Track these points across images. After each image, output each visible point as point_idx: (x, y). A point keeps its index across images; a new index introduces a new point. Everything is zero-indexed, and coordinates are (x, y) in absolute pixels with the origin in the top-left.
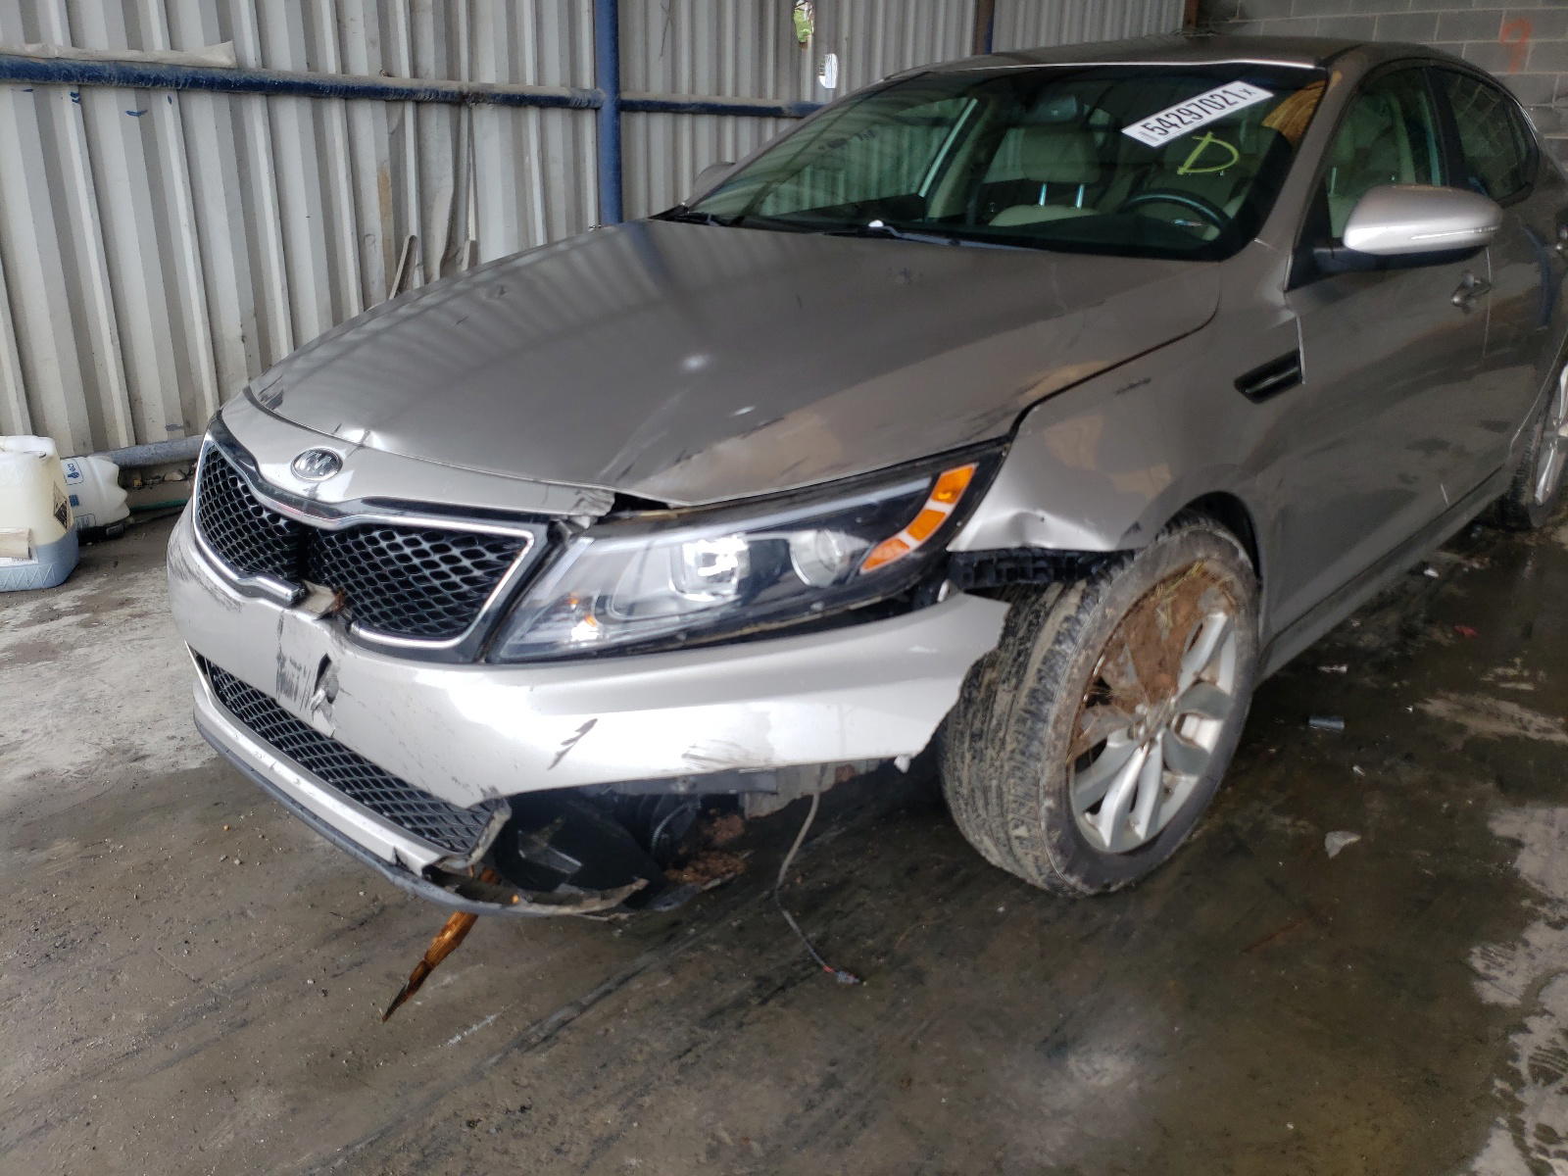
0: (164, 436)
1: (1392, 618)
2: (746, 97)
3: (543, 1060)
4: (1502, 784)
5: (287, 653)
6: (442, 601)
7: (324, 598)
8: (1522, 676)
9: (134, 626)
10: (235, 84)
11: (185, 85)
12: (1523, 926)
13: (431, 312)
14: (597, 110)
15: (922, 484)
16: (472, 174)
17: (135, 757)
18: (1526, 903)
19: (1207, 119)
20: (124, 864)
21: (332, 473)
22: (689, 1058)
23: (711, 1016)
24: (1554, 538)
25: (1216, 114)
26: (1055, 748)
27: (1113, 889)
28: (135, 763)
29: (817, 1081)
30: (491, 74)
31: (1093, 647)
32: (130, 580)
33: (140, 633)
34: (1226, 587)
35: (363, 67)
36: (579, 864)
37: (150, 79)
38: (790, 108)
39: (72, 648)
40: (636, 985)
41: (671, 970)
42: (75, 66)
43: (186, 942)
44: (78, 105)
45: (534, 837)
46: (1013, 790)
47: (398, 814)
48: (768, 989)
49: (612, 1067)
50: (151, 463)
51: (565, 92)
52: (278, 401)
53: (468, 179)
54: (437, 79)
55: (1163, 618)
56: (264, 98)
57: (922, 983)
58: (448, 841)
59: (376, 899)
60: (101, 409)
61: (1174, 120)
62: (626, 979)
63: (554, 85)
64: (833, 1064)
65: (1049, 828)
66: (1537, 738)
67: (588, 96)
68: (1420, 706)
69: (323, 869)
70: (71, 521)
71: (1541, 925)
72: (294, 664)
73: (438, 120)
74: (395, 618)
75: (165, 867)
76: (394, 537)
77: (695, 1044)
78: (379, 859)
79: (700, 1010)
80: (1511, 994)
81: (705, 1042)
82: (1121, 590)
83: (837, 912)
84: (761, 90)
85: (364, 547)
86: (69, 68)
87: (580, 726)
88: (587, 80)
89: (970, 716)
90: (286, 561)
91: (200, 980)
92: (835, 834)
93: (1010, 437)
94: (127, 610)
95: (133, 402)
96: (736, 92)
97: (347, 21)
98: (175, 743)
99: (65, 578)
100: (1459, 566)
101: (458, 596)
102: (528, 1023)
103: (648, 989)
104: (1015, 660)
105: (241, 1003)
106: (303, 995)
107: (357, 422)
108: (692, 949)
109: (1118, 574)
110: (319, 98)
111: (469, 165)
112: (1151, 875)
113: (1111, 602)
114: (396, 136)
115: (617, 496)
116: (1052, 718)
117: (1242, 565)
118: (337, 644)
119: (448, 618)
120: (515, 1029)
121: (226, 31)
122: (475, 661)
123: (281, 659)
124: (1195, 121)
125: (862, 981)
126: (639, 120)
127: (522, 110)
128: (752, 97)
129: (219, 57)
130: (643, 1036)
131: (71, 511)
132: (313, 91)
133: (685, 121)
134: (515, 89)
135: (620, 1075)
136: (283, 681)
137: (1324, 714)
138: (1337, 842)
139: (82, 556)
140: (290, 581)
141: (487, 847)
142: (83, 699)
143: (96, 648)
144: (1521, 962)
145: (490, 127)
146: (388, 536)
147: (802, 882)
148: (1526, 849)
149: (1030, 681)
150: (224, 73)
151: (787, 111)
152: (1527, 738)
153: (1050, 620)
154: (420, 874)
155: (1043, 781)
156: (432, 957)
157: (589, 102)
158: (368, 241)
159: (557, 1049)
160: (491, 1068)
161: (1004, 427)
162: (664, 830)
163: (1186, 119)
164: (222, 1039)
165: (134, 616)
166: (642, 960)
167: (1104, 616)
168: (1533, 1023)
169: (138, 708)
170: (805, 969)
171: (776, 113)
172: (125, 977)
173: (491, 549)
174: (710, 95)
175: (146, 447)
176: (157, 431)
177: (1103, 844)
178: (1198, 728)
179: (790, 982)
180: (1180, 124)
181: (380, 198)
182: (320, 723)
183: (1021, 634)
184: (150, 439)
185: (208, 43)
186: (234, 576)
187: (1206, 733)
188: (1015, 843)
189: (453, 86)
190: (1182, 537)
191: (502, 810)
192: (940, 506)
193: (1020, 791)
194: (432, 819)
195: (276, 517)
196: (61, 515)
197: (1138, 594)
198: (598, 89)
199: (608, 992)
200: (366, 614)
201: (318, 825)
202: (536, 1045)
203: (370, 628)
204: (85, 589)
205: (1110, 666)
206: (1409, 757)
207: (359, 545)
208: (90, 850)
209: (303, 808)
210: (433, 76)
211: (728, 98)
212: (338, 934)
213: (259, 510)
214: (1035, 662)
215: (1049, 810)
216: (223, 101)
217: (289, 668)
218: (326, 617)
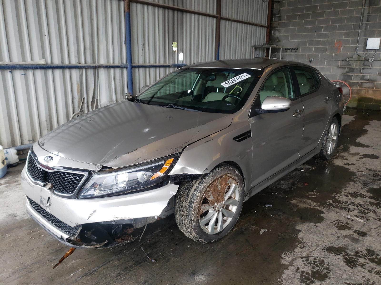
0: (28, 143)
1: (291, 181)
2: (162, 63)
3: (90, 278)
4: (301, 218)
5: (42, 196)
6: (69, 187)
7: (49, 185)
8: (314, 194)
9: (17, 187)
10: (45, 68)
11: (34, 68)
12: (295, 248)
13: (77, 125)
14: (127, 68)
15: (163, 162)
16: (98, 83)
17: (15, 216)
18: (297, 243)
19: (237, 81)
20: (10, 239)
21: (51, 161)
22: (119, 277)
23: (125, 269)
24: (332, 162)
25: (239, 80)
26: (194, 213)
27: (212, 242)
28: (15, 218)
29: (143, 281)
30: (103, 62)
31: (202, 192)
32: (18, 176)
33: (18, 189)
34: (234, 179)
35: (74, 62)
36: (96, 238)
37: (27, 68)
38: (172, 65)
39: (3, 192)
40: (111, 263)
41: (119, 260)
42: (10, 66)
43: (21, 255)
44: (11, 74)
45: (88, 233)
46: (187, 221)
47: (62, 228)
48: (137, 263)
49: (103, 279)
50: (25, 149)
51: (119, 65)
52: (43, 145)
53: (98, 84)
54: (90, 63)
55: (219, 186)
56: (52, 70)
57: (169, 262)
58: (71, 234)
59: (61, 246)
60: (14, 137)
61: (231, 82)
62: (109, 262)
63: (117, 63)
64: (147, 278)
65: (194, 229)
66: (312, 208)
67: (125, 65)
68: (290, 201)
69: (51, 240)
70: (5, 164)
71: (298, 248)
72: (43, 198)
73: (91, 73)
74: (61, 190)
75: (18, 240)
76: (61, 174)
77: (121, 274)
78: (58, 237)
79: (123, 268)
80: (287, 262)
81: (123, 274)
82: (208, 181)
83: (155, 247)
84: (165, 62)
85: (56, 176)
86: (9, 66)
87: (93, 211)
88: (124, 62)
89: (179, 206)
90: (42, 178)
91: (23, 263)
92: (158, 231)
93: (181, 152)
94: (16, 183)
95: (21, 136)
96: (159, 62)
97: (70, 53)
98: (23, 213)
99: (3, 176)
100: (310, 169)
101: (72, 186)
102: (88, 271)
103: (113, 263)
104: (187, 195)
105: (30, 268)
106: (43, 266)
107: (57, 151)
108: (124, 255)
109: (207, 177)
110: (63, 69)
111: (98, 81)
112: (221, 239)
113: (205, 183)
114: (81, 76)
115: (103, 166)
116: (193, 207)
117: (237, 174)
118: (51, 194)
119: (71, 190)
120: (85, 272)
121: (44, 57)
122: (75, 198)
123: (41, 197)
124: (235, 82)
125: (157, 261)
126: (137, 70)
127: (110, 69)
128: (163, 63)
129: (42, 62)
130: (110, 273)
131: (5, 161)
132: (62, 68)
133: (148, 69)
134: (108, 65)
135: (104, 281)
136: (41, 201)
137: (268, 204)
138: (263, 231)
139: (8, 171)
140: (43, 182)
141: (78, 235)
142: (5, 204)
143: (9, 192)
144: (292, 255)
145: (102, 73)
146: (60, 174)
147: (149, 241)
148: (301, 232)
149: (189, 199)
150: (43, 65)
151: (171, 66)
152: (310, 208)
153: (193, 187)
154: (65, 240)
155: (192, 219)
156: (65, 256)
157: (125, 66)
158: (74, 99)
159: (93, 276)
160: (79, 280)
161: (181, 150)
162: (114, 231)
163: (233, 81)
164: (26, 275)
165: (17, 185)
166: (113, 258)
167: (204, 186)
168: (290, 268)
169: (16, 205)
170: (146, 259)
171: (169, 67)
172: (8, 262)
173: (78, 177)
174: (153, 63)
175: (24, 145)
176: (26, 142)
177: (209, 232)
178: (232, 208)
179: (142, 262)
180: (232, 83)
181: (77, 89)
182: (48, 210)
183: (188, 190)
184: (25, 144)
185: (40, 59)
186: (33, 180)
187: (234, 209)
188: (189, 232)
189: (94, 65)
190: (221, 170)
191: (80, 227)
192: (166, 167)
193: (188, 221)
194: (68, 229)
195: (40, 169)
196: (3, 162)
197: (211, 181)
198: (127, 64)
199: (105, 264)
200: (56, 189)
201: (47, 230)
202: (89, 275)
203: (57, 191)
204: (8, 179)
205: (207, 196)
206: (284, 213)
207: (55, 175)
208: (3, 237)
209: (45, 227)
210: (89, 62)
211: (158, 64)
212: (52, 253)
213: (37, 168)
214: (190, 195)
215: (194, 225)
216: (43, 71)
217: (43, 199)
218: (50, 189)
